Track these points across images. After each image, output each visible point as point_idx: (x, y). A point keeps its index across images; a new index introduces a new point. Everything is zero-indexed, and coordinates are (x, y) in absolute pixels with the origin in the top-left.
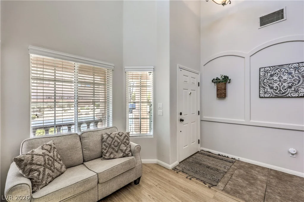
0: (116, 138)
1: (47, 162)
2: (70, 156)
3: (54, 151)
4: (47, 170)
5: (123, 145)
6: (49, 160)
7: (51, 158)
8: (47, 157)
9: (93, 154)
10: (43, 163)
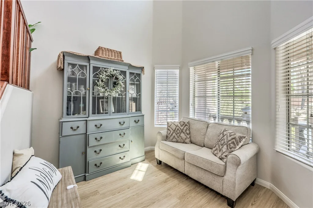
0: (225, 136)
1: (176, 130)
2: (195, 136)
3: (184, 127)
4: (174, 133)
5: (225, 147)
6: (178, 129)
7: (180, 129)
8: (178, 127)
9: (209, 143)
10: (174, 129)
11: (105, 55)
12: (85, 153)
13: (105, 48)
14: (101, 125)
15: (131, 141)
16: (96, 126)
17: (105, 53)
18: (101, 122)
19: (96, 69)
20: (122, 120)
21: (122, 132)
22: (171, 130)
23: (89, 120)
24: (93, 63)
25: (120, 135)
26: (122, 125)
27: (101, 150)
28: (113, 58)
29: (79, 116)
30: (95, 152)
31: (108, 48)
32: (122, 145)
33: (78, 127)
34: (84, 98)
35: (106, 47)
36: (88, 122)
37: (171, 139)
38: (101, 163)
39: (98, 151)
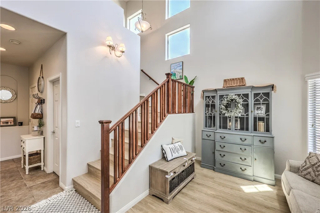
11: (228, 85)
12: (214, 153)
13: (228, 80)
14: (225, 137)
15: (255, 159)
16: (221, 137)
17: (228, 83)
18: (225, 135)
19: (221, 97)
20: (243, 137)
21: (243, 147)
22: (308, 163)
23: (216, 132)
24: (219, 93)
25: (241, 149)
26: (243, 141)
27: (224, 155)
28: (236, 85)
29: (211, 128)
30: (220, 155)
31: (230, 78)
32: (243, 158)
33: (210, 135)
34: (214, 117)
35: (229, 78)
36: (215, 133)
37: (303, 174)
38: (224, 165)
39: (222, 155)
